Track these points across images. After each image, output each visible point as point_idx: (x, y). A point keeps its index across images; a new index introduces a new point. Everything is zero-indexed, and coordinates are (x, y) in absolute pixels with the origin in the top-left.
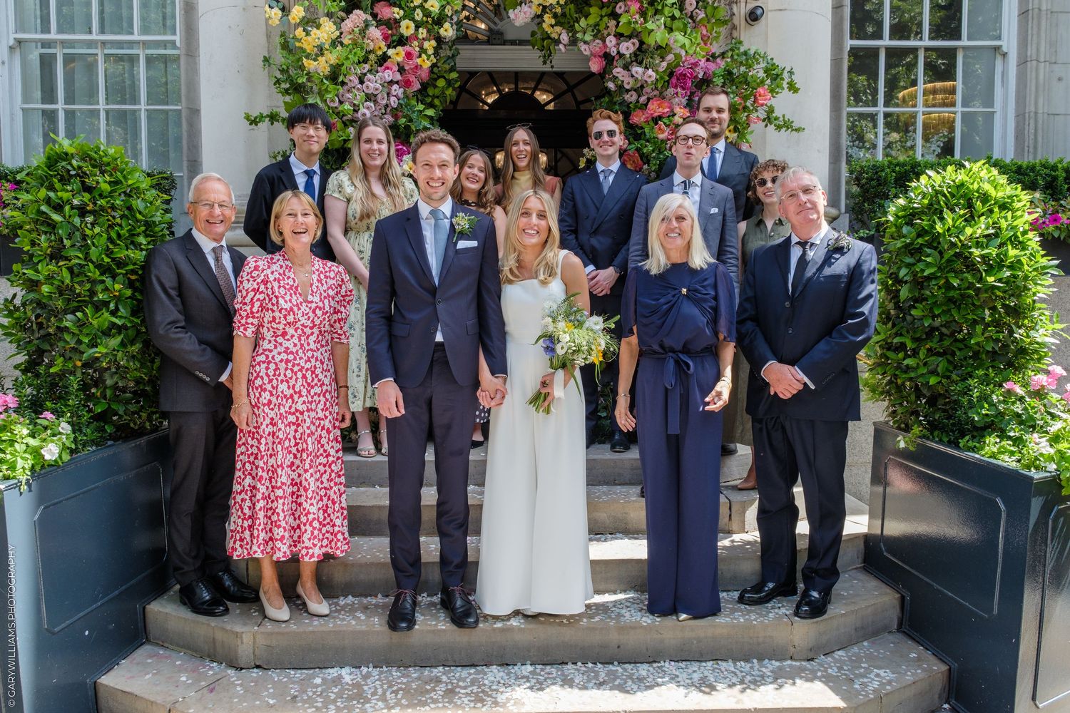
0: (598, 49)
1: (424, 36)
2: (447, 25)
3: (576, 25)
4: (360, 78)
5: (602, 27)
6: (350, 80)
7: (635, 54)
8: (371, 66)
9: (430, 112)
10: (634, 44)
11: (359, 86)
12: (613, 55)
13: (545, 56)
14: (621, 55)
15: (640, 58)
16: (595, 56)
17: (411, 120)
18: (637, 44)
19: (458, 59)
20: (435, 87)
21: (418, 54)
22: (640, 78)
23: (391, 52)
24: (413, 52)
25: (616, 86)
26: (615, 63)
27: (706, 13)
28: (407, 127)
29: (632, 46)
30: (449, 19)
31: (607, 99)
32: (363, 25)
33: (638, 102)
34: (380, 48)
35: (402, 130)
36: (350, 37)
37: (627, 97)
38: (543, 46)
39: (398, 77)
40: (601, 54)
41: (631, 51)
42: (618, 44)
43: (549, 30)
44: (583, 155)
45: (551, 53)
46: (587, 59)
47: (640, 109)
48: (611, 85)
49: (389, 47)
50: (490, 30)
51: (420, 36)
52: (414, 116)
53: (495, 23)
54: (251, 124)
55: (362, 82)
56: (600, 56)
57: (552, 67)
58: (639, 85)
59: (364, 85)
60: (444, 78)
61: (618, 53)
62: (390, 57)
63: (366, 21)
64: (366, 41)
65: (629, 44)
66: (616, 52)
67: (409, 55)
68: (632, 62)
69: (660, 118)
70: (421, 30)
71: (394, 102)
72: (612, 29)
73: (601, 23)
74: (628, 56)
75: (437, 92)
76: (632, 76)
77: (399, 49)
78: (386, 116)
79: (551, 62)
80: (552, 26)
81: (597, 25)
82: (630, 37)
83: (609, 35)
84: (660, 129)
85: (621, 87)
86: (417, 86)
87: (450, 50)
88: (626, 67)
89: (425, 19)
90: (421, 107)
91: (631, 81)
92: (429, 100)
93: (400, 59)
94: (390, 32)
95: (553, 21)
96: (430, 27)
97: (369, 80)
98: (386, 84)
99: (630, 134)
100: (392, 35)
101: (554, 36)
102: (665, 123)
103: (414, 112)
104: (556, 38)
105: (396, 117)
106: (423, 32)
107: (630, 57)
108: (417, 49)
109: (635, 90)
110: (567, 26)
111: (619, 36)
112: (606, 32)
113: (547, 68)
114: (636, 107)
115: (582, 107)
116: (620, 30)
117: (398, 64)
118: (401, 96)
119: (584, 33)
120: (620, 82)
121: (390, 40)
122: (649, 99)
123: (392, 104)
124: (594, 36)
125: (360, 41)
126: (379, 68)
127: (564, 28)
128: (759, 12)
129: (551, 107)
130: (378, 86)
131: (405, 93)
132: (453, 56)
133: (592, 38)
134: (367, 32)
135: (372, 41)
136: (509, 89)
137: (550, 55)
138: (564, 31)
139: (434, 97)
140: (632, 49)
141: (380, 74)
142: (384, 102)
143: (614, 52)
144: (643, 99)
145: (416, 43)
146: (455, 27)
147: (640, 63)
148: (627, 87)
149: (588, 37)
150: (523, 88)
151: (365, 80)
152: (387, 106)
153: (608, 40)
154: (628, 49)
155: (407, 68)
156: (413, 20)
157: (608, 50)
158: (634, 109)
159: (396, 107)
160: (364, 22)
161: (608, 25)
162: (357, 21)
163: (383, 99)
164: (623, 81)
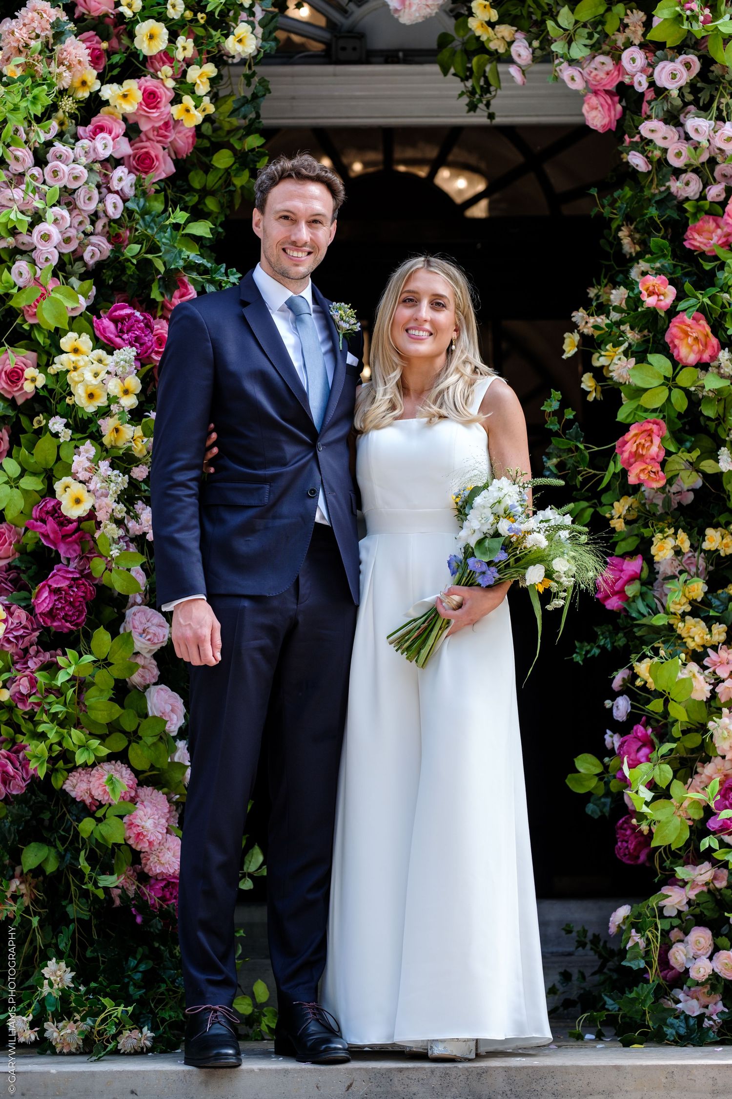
0: (602, 75)
1: (190, 52)
2: (242, 29)
3: (550, 24)
4: (35, 152)
5: (610, 27)
6: (17, 159)
7: (692, 86)
8: (61, 124)
9: (202, 229)
10: (688, 66)
11: (36, 171)
12: (640, 89)
13: (472, 93)
14: (660, 92)
15: (704, 97)
16: (596, 93)
17: (154, 249)
18: (697, 66)
19: (265, 104)
20: (207, 168)
21: (171, 95)
22: (705, 143)
23: (109, 92)
24: (161, 91)
25: (649, 160)
26: (645, 107)
28: (145, 265)
29: (683, 70)
30: (244, 15)
31: (628, 192)
32: (50, 33)
33: (702, 197)
34: (84, 83)
35: (131, 270)
36: (21, 60)
37: (676, 186)
38: (470, 70)
39: (125, 148)
40: (612, 87)
41: (682, 82)
42: (652, 65)
43: (484, 34)
44: (572, 328)
45: (487, 81)
46: (578, 98)
47: (709, 213)
48: (637, 160)
49: (103, 78)
50: (331, 25)
51: (180, 55)
52: (163, 239)
53: (344, 12)
55: (40, 161)
56: (607, 92)
57: (491, 116)
58: (705, 157)
59: (47, 169)
60: (231, 147)
61: (652, 84)
62: (106, 103)
63: (55, 25)
64: (55, 68)
65: (677, 65)
66: (645, 85)
67: (151, 98)
68: (686, 104)
70: (181, 40)
71: (114, 207)
72: (636, 33)
73: (608, 17)
74: (675, 93)
75: (212, 180)
76: (688, 138)
77: (131, 85)
78: (93, 239)
79: (488, 105)
80: (491, 25)
81: (599, 22)
82: (680, 49)
83: (629, 44)
85: (661, 165)
86: (166, 168)
87: (249, 84)
88: (673, 119)
89: (189, 15)
90: (180, 216)
91: (685, 148)
92: (192, 200)
93: (129, 107)
94: (105, 45)
95: (494, 15)
96: (200, 32)
97: (59, 158)
98: (97, 166)
99: (687, 274)
100: (110, 53)
101: (496, 45)
103: (163, 229)
104: (501, 50)
105: (115, 240)
106: (185, 47)
107: (681, 95)
108: (170, 83)
109: (696, 171)
110: (526, 24)
111: (652, 47)
112: (620, 39)
113: (479, 118)
114: (699, 209)
115: (567, 210)
116: (653, 36)
117: (125, 119)
118: (130, 192)
119: (570, 43)
120: (657, 153)
121: (104, 62)
123: (110, 210)
124: (592, 47)
125: (41, 68)
126: (81, 130)
127: (520, 29)
129: (480, 210)
130: (80, 170)
131: (138, 184)
132: (255, 96)
133: (587, 52)
134: (58, 48)
135: (69, 67)
136: (366, 164)
137: (486, 90)
138: (520, 36)
139: (205, 192)
140: (685, 77)
141: (85, 142)
142: (92, 207)
143: (641, 83)
144: (715, 192)
145: (166, 70)
146: (259, 31)
147: (705, 108)
148: (676, 163)
149: (578, 51)
150: (406, 162)
151: (49, 156)
152: (94, 217)
153: (626, 55)
154: (674, 76)
155: (145, 127)
156: (161, 18)
157: (627, 80)
158: (695, 215)
159: (118, 217)
160: (52, 28)
161: (626, 21)
162: (35, 24)
163: (90, 199)
164: (665, 151)
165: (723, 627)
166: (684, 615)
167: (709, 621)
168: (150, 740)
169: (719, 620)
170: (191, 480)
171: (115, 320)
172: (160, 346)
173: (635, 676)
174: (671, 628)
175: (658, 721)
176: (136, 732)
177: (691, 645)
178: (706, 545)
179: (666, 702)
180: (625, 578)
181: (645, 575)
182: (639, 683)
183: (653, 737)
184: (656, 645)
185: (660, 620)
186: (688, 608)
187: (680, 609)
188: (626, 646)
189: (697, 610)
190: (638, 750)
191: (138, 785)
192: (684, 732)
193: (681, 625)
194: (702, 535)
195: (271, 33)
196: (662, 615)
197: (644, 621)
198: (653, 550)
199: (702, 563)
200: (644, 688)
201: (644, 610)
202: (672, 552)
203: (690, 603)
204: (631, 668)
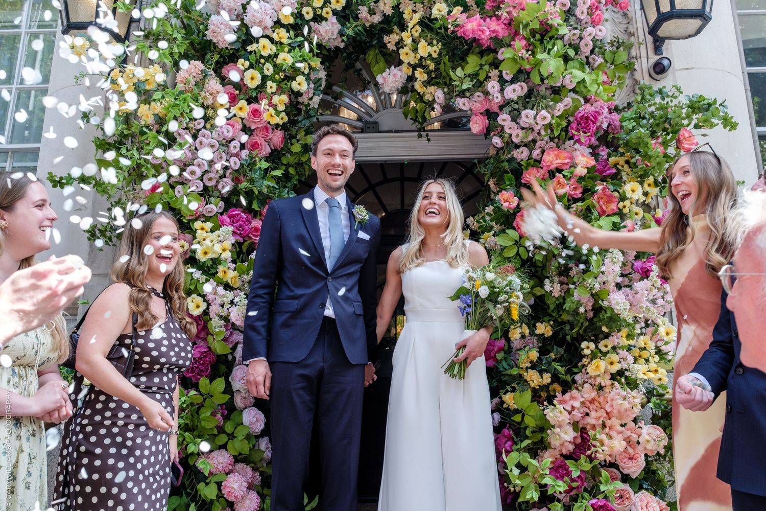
0: (479, 103)
1: (274, 89)
2: (300, 78)
3: (452, 75)
4: (193, 135)
5: (482, 76)
6: (179, 134)
9: (278, 173)
10: (521, 87)
11: (191, 141)
14: (506, 102)
16: (476, 114)
18: (526, 88)
24: (262, 110)
25: (503, 140)
27: (604, 59)
28: (250, 192)
32: (202, 76)
33: (530, 158)
34: (222, 105)
37: (516, 154)
40: (483, 110)
41: (519, 95)
42: (503, 89)
43: (422, 91)
47: (533, 166)
48: (496, 141)
51: (269, 90)
52: (255, 175)
54: (54, 186)
55: (195, 139)
56: (481, 113)
58: (530, 138)
59: (197, 141)
64: (203, 94)
67: (255, 113)
68: (521, 107)
69: (560, 170)
70: (269, 83)
71: (235, 164)
73: (481, 72)
74: (516, 100)
76: (522, 127)
77: (243, 103)
78: (224, 179)
80: (425, 85)
81: (476, 74)
84: (559, 183)
85: (509, 143)
86: (266, 149)
90: (265, 164)
91: (521, 133)
93: (243, 115)
94: (237, 92)
95: (425, 77)
97: (204, 136)
98: (224, 142)
101: (428, 97)
102: (564, 176)
104: (431, 99)
105: (236, 180)
106: (272, 86)
107: (519, 102)
109: (526, 146)
110: (442, 85)
114: (528, 164)
118: (245, 158)
119: (462, 83)
120: (507, 137)
122: (543, 152)
123: (233, 166)
124: (473, 85)
125: (196, 92)
127: (438, 87)
128: (666, 62)
130: (214, 142)
133: (470, 87)
134: (206, 85)
135: (211, 94)
138: (439, 90)
140: (520, 92)
142: (221, 162)
144: (536, 154)
145: (265, 101)
147: (531, 106)
148: (516, 141)
149: (466, 86)
151: (199, 135)
152: (225, 169)
153: (489, 86)
155: (252, 126)
158: (526, 167)
159: (237, 168)
160: (202, 73)
161: (489, 75)
162: (193, 71)
163: (221, 158)
164: (511, 135)
165: (549, 375)
166: (527, 368)
167: (541, 372)
168: (240, 438)
169: (546, 371)
170: (264, 294)
171: (230, 217)
172: (257, 232)
173: (502, 402)
174: (521, 376)
175: (515, 426)
176: (233, 433)
177: (532, 385)
178: (537, 332)
179: (523, 416)
180: (496, 349)
181: (506, 348)
182: (505, 406)
183: (513, 435)
184: (513, 385)
185: (515, 372)
186: (529, 365)
187: (524, 365)
188: (497, 386)
189: (534, 366)
190: (506, 443)
191: (235, 463)
192: (532, 432)
193: (525, 374)
194: (535, 326)
195: (318, 87)
196: (515, 369)
197: (507, 372)
198: (510, 335)
199: (535, 342)
200: (508, 409)
201: (507, 367)
202: (520, 335)
203: (530, 362)
204: (501, 398)
